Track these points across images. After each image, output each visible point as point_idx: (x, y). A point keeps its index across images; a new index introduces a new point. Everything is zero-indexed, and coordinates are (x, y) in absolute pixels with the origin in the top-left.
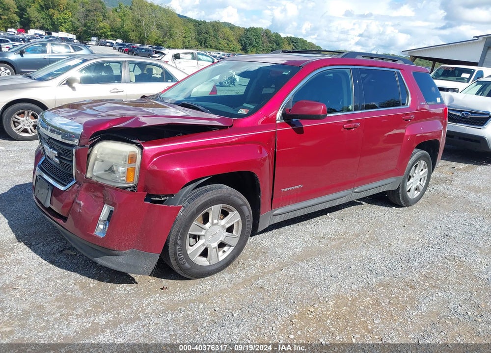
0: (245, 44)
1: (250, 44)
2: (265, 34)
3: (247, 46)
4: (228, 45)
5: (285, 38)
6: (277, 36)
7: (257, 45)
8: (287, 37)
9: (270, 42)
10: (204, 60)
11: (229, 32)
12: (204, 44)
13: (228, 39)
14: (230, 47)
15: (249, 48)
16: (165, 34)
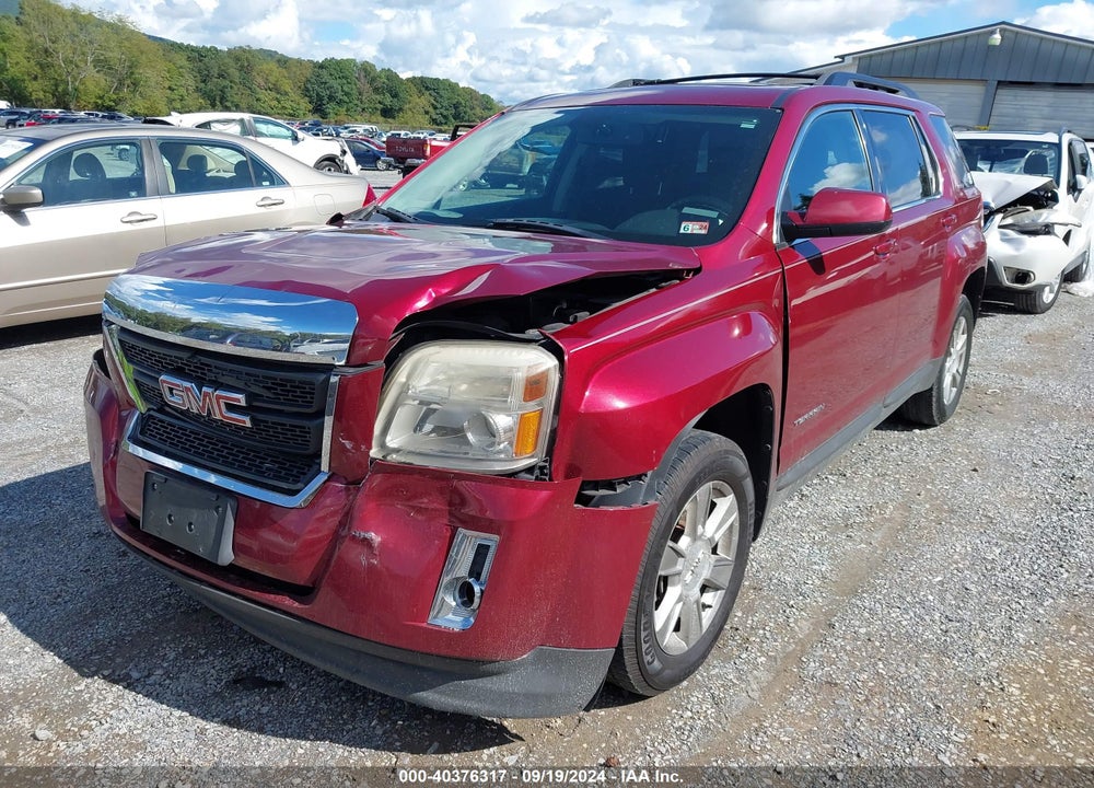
0: (320, 98)
1: (331, 98)
2: (363, 74)
3: (324, 102)
4: (279, 102)
5: (408, 80)
6: (391, 76)
7: (345, 98)
8: (414, 78)
9: (376, 90)
10: (272, 136)
11: (276, 72)
12: (221, 103)
13: (276, 88)
14: (284, 108)
15: (330, 108)
16: (121, 83)
